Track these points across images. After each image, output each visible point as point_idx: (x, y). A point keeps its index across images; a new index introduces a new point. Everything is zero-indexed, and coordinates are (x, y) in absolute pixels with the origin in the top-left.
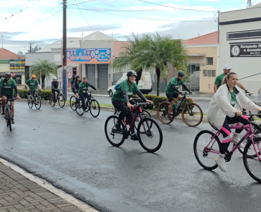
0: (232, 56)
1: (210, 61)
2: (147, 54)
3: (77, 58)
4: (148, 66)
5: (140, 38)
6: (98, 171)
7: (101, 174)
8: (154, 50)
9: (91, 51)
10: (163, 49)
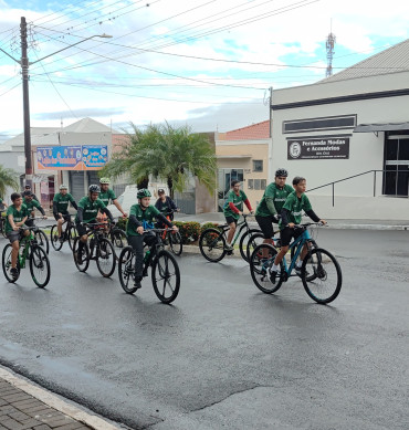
0: (290, 157)
6: (58, 333)
7: (60, 337)
8: (164, 149)
9: (75, 151)
10: (177, 148)
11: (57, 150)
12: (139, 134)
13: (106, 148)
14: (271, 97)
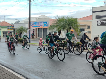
0: (98, 25)
1: (89, 27)
2: (63, 24)
3: (35, 25)
4: (64, 29)
5: (60, 18)
6: (43, 72)
8: (66, 22)
9: (40, 23)
10: (70, 22)
13: (48, 22)
14: (92, 10)
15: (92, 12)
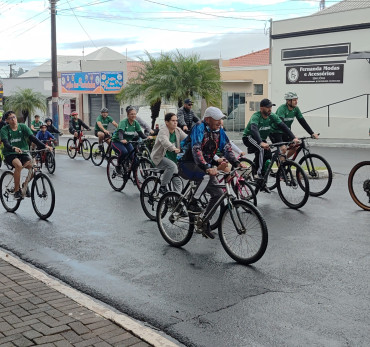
1: (259, 89)
2: (165, 81)
3: (76, 86)
8: (175, 74)
9: (95, 76)
10: (187, 73)
11: (79, 75)
12: (152, 61)
14: (271, 28)
15: (268, 36)
